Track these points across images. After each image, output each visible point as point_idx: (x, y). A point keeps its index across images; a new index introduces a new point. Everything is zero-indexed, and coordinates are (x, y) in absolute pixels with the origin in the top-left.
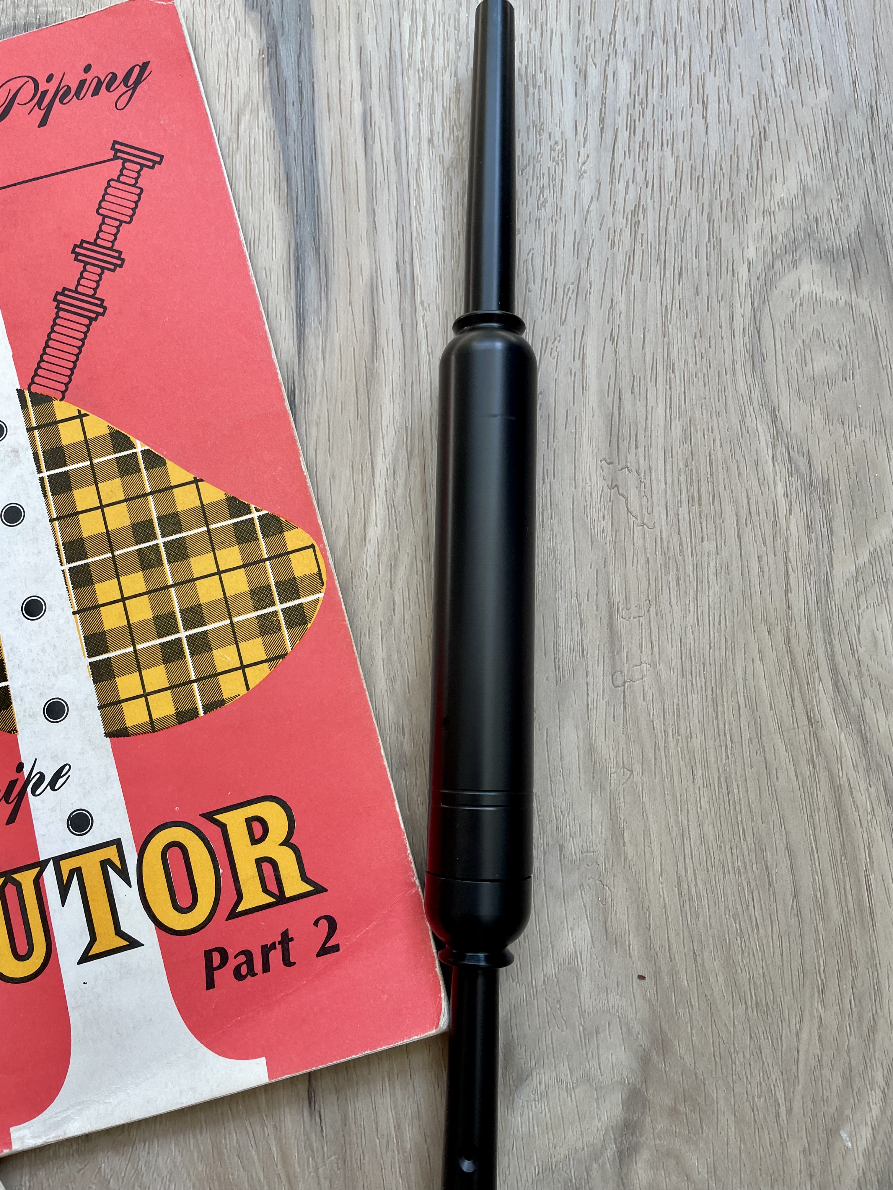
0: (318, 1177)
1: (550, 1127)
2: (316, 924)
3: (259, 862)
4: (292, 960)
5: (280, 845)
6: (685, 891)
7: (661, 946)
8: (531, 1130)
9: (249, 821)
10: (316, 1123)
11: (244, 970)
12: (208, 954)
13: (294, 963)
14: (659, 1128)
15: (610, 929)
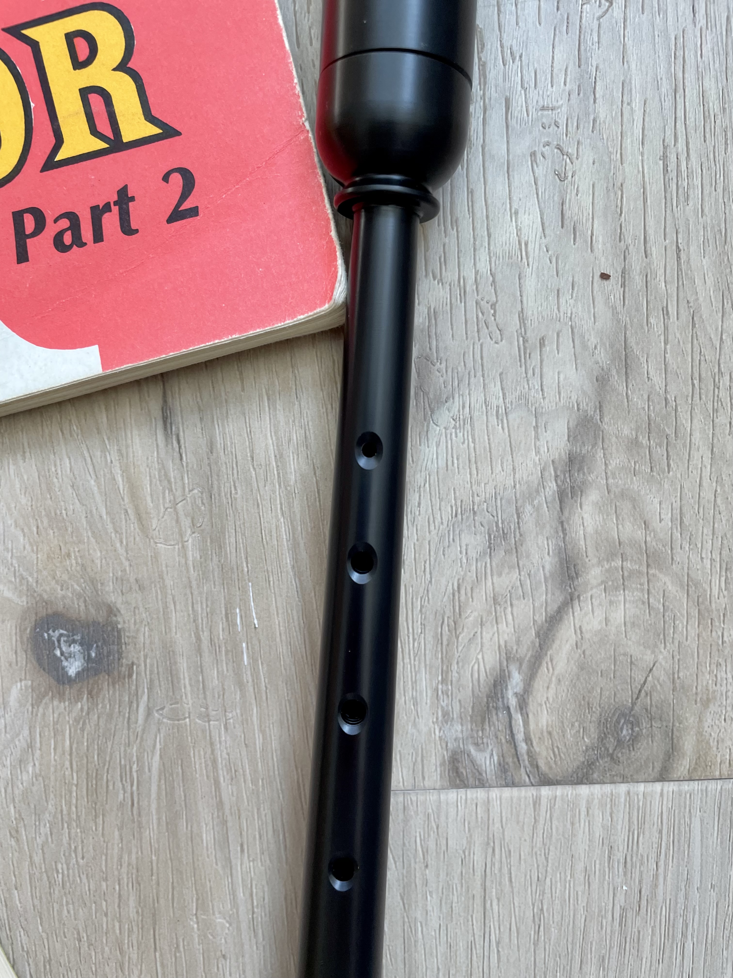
0: (177, 513)
1: (473, 460)
2: (166, 178)
3: (85, 93)
4: (134, 226)
5: (114, 70)
6: (672, 166)
7: (635, 238)
8: (450, 463)
9: (70, 37)
10: (173, 449)
11: (68, 239)
12: (18, 217)
13: (137, 231)
14: (614, 463)
15: (568, 214)
